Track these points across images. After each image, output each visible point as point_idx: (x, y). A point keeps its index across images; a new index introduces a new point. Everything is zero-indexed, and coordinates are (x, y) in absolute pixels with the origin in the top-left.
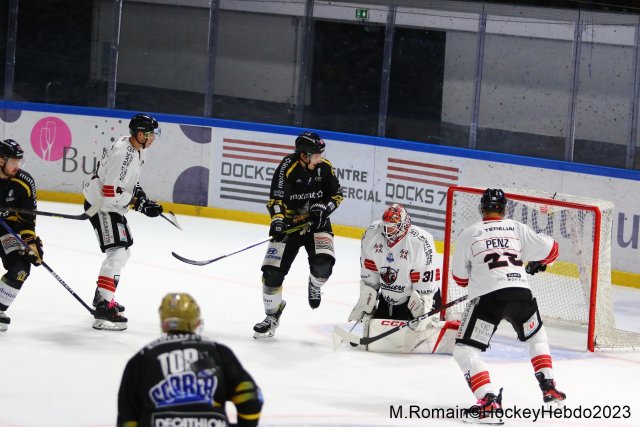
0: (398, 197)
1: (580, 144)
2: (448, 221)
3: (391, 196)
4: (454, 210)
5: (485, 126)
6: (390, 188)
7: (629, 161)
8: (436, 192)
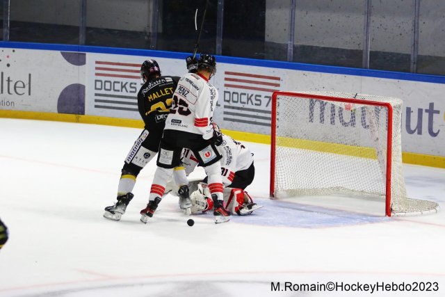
0: (234, 102)
1: (374, 55)
2: (273, 119)
3: (228, 101)
4: (278, 110)
5: (299, 44)
6: (227, 95)
7: (413, 67)
8: (263, 96)
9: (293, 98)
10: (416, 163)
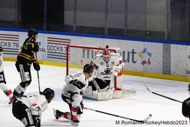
0: (52, 50)
1: (109, 29)
2: (67, 57)
3: (49, 50)
4: (69, 53)
5: (78, 25)
6: (49, 47)
7: (125, 34)
8: (64, 47)
9: (75, 48)
10: (127, 74)
